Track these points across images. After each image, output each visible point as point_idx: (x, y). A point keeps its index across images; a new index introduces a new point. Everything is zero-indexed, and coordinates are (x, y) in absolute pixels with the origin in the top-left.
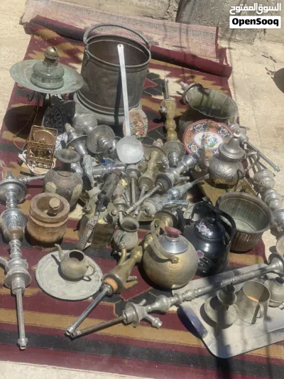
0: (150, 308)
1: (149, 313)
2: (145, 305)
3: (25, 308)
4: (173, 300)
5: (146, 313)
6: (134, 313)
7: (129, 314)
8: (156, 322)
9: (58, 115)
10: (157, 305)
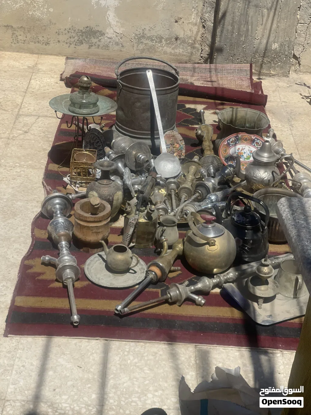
0: (192, 288)
1: (192, 293)
2: (188, 286)
3: (76, 296)
4: (215, 281)
5: (189, 292)
6: (178, 292)
7: (173, 293)
8: (200, 299)
9: (98, 142)
10: (199, 286)
